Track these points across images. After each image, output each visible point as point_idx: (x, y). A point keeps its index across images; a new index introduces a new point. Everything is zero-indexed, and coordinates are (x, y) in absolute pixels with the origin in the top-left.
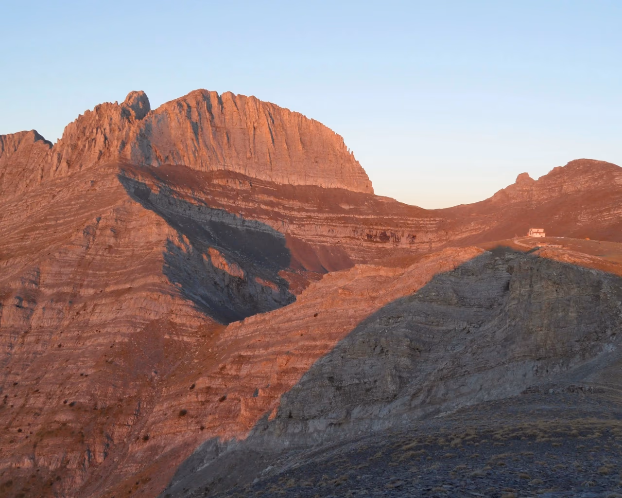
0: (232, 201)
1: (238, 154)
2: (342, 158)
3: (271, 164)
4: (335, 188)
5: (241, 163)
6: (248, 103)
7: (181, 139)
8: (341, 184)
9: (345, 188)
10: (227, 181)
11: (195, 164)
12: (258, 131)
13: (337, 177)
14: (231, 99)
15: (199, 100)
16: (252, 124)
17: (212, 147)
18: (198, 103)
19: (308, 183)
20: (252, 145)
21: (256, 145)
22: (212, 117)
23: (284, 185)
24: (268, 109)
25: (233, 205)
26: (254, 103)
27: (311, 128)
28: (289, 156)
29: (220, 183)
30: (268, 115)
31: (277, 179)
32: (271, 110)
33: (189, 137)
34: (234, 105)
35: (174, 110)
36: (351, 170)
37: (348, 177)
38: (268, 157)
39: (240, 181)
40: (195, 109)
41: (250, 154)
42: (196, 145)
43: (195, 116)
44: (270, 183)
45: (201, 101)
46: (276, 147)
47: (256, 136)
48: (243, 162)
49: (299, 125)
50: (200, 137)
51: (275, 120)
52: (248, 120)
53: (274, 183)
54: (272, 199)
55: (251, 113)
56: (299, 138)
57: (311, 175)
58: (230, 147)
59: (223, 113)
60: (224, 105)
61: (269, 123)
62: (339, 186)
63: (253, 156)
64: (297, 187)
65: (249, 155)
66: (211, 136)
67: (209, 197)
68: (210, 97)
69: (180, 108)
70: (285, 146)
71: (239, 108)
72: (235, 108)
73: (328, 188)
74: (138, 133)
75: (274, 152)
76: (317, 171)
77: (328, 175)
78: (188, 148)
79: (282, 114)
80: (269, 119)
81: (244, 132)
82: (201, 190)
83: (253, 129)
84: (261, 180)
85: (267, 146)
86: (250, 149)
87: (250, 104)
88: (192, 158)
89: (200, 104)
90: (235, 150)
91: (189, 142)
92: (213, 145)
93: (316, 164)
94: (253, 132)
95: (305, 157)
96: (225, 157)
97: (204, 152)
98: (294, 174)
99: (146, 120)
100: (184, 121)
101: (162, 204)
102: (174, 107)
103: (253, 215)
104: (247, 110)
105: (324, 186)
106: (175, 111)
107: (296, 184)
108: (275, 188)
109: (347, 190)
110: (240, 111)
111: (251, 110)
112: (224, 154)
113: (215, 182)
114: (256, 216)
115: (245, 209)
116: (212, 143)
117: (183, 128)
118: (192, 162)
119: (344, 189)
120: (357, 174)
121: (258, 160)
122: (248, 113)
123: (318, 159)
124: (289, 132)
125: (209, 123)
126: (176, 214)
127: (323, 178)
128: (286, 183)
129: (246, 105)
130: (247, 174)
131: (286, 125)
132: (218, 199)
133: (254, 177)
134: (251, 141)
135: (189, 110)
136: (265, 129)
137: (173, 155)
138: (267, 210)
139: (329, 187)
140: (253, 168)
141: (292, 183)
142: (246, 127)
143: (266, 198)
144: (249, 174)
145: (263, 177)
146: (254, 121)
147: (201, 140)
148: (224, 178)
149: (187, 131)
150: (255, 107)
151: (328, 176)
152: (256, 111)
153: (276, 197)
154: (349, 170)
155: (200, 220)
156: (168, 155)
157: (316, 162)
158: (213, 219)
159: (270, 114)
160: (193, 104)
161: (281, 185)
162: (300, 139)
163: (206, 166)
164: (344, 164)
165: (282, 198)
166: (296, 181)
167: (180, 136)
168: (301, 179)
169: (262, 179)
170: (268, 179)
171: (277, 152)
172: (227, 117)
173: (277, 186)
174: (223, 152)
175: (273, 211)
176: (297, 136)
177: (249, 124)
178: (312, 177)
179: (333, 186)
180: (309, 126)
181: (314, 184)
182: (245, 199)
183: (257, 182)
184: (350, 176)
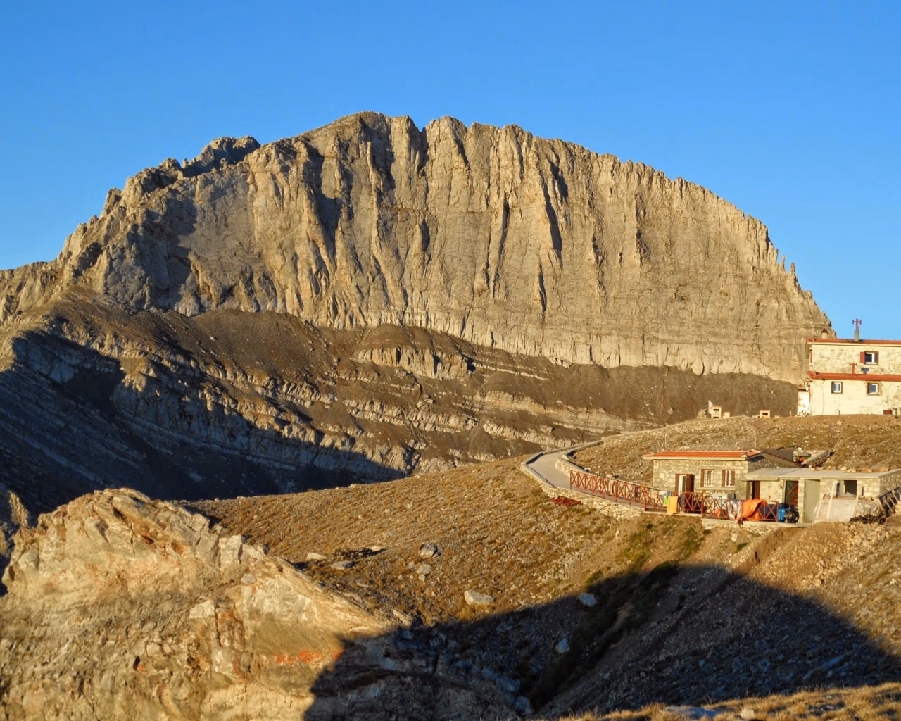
0: (395, 411)
1: (447, 279)
2: (759, 285)
3: (544, 309)
4: (732, 376)
5: (453, 304)
6: (497, 143)
7: (280, 240)
8: (751, 360)
9: (764, 372)
10: (399, 356)
11: (316, 309)
12: (515, 219)
13: (740, 342)
14: (450, 136)
15: (347, 137)
16: (502, 198)
17: (372, 261)
18: (343, 147)
19: (650, 361)
20: (494, 255)
21: (508, 255)
22: (389, 183)
23: (574, 367)
24: (554, 159)
25: (396, 422)
26: (513, 145)
27: (675, 205)
28: (601, 283)
29: (376, 361)
30: (549, 173)
31: (558, 349)
32: (563, 160)
33: (304, 235)
34: (455, 149)
35: (266, 164)
36: (785, 318)
37: (775, 341)
38: (537, 286)
39: (439, 354)
40: (334, 162)
41: (484, 281)
42: (325, 257)
43: (331, 183)
44: (529, 361)
45: (355, 140)
46: (566, 259)
47: (510, 232)
48: (459, 303)
49: (639, 196)
50: (338, 235)
51: (569, 185)
52: (494, 190)
53: (545, 360)
54: (526, 405)
55: (502, 173)
56: (636, 231)
57: (661, 336)
58: (426, 262)
59: (424, 174)
60: (432, 153)
61: (551, 193)
62: (746, 366)
63: (492, 284)
64: (614, 375)
65: (479, 282)
66: (375, 233)
67: (325, 399)
68: (389, 131)
69: (286, 158)
70: (591, 255)
71: (469, 158)
72: (458, 159)
73: (711, 374)
74: (139, 221)
75: (558, 272)
76: (682, 324)
77: (715, 334)
78: (299, 266)
79: (596, 171)
80: (550, 182)
81: (476, 220)
82: (306, 379)
83: (501, 212)
84: (508, 354)
85: (538, 255)
86: (488, 266)
87: (501, 148)
88: (307, 294)
89: (352, 150)
90: (442, 269)
91: (303, 250)
92: (378, 256)
93: (681, 305)
94: (500, 221)
95: (649, 284)
96: (409, 292)
97: (343, 277)
98: (610, 334)
99: (175, 192)
100: (294, 194)
101: (157, 414)
102: (268, 156)
103: (451, 451)
104: (494, 163)
105: (697, 370)
106: (268, 167)
107: (613, 364)
108: (544, 376)
109: (767, 379)
110: (473, 166)
111: (503, 163)
112: (407, 282)
113: (362, 357)
114: (457, 454)
115: (433, 434)
116: (375, 253)
117: (289, 210)
118: (307, 303)
119: (760, 377)
120: (802, 330)
121: (506, 295)
122: (494, 171)
123: (688, 291)
124: (607, 218)
125: (375, 198)
126: (199, 445)
127: (697, 343)
128: (583, 359)
129: (492, 149)
130: (467, 337)
131: (603, 200)
132: (353, 403)
133: (488, 343)
134: (494, 245)
135: (313, 164)
136: (538, 211)
137: (249, 283)
138: (500, 439)
139: (714, 370)
140: (486, 318)
141: (600, 359)
142: (484, 208)
143: (506, 403)
144: (473, 336)
145: (514, 345)
146: (508, 191)
147: (339, 245)
148: (391, 347)
149: (300, 221)
150: (516, 153)
151: (712, 339)
152: (517, 163)
153: (538, 400)
154: (779, 319)
155: (277, 465)
156: (232, 283)
157: (682, 298)
158: (316, 463)
159: (555, 170)
160: (327, 147)
161: (565, 365)
162: (639, 235)
163: (346, 312)
164: (763, 303)
165: (559, 402)
166: (613, 356)
167: (279, 233)
168: (628, 347)
169: (511, 350)
170: (529, 350)
171: (566, 272)
172: (433, 184)
173: (554, 370)
174: (406, 275)
175: (520, 440)
176: (632, 227)
177: (494, 198)
178: (663, 341)
179: (727, 368)
180: (671, 200)
181: (669, 363)
182: (438, 407)
183: (492, 358)
184: (779, 337)
